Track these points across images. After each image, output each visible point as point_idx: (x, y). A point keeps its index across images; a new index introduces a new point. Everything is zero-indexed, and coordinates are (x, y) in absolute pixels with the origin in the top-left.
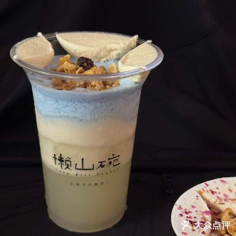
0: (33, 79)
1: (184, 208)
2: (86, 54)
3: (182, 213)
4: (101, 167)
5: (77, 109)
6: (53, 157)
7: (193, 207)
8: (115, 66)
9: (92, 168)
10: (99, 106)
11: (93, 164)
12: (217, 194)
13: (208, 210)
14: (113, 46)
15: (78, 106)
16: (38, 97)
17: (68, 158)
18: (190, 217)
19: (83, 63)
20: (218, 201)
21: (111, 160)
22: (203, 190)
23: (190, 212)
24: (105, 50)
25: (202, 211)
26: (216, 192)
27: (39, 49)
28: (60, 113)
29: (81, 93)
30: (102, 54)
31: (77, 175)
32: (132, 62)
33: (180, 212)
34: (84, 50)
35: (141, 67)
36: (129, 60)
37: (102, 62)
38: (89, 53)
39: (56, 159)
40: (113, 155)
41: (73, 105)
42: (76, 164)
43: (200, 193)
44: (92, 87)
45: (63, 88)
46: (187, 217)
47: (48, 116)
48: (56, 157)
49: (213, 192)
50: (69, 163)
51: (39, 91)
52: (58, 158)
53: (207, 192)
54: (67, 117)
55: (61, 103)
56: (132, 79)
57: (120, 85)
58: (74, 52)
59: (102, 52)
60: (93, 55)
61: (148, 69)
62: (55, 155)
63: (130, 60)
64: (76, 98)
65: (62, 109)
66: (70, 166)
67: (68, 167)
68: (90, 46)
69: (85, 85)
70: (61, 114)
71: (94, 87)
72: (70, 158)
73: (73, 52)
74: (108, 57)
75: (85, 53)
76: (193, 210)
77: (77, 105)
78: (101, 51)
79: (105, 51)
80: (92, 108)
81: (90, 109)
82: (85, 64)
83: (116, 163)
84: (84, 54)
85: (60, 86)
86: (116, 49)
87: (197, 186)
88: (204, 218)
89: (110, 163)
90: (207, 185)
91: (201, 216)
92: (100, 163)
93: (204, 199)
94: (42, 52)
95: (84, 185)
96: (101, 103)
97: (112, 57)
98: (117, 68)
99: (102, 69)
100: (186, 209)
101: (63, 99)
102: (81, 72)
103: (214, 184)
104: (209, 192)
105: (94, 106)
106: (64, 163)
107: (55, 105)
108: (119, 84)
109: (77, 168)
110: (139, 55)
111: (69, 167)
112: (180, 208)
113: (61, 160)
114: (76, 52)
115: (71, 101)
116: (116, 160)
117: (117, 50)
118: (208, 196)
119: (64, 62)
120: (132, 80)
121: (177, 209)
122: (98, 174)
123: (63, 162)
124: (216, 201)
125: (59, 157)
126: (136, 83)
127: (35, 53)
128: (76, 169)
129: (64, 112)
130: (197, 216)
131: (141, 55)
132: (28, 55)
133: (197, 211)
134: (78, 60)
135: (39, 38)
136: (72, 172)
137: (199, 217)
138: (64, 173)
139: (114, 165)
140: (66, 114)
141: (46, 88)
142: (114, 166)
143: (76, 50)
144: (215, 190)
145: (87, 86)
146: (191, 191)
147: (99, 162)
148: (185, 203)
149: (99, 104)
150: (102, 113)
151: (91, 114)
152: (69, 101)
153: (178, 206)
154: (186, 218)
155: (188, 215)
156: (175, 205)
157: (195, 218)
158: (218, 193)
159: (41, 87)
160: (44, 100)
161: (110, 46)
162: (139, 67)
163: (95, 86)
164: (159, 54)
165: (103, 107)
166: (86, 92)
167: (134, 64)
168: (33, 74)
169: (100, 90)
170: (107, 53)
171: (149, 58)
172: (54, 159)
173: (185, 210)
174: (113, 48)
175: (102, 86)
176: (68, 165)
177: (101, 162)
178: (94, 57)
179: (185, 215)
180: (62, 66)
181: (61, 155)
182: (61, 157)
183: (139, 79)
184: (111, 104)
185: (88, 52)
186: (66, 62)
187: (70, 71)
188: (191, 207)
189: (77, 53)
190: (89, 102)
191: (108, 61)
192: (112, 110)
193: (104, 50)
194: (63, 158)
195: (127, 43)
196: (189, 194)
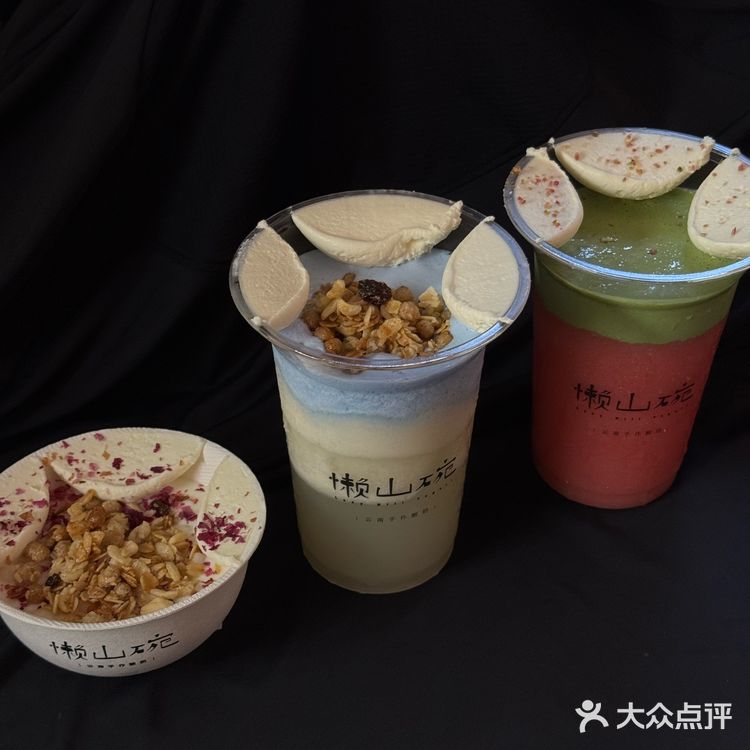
2: (364, 257)
4: (425, 486)
5: (382, 404)
6: (330, 478)
9: (409, 491)
11: (410, 484)
14: (416, 233)
15: (386, 399)
17: (361, 479)
19: (372, 296)
21: (442, 471)
24: (401, 244)
28: (347, 409)
30: (396, 252)
31: (379, 504)
36: (461, 278)
37: (395, 264)
39: (335, 480)
40: (446, 461)
41: (377, 397)
42: (378, 489)
44: (401, 349)
47: (320, 412)
48: (336, 478)
50: (365, 488)
52: (340, 479)
54: (363, 415)
55: (352, 396)
57: (453, 338)
58: (338, 255)
62: (334, 474)
63: (465, 280)
65: (353, 404)
66: (367, 492)
67: (361, 494)
70: (350, 411)
72: (366, 480)
73: (335, 254)
74: (408, 256)
77: (383, 397)
79: (400, 246)
80: (410, 398)
82: (377, 298)
86: (420, 239)
89: (440, 475)
95: (392, 519)
97: (415, 253)
99: (412, 306)
105: (415, 394)
107: (339, 397)
108: (449, 333)
109: (380, 493)
111: (364, 493)
113: (347, 482)
114: (342, 255)
115: (373, 393)
117: (425, 239)
122: (418, 498)
123: (352, 485)
125: (343, 478)
128: (378, 495)
129: (357, 409)
134: (361, 287)
135: (263, 233)
136: (372, 498)
138: (352, 502)
139: (447, 475)
140: (361, 412)
142: (446, 477)
143: (342, 252)
145: (391, 345)
147: (420, 478)
149: (424, 391)
151: (409, 407)
160: (314, 387)
161: (407, 235)
162: (496, 320)
165: (430, 392)
170: (404, 250)
172: (332, 481)
174: (415, 238)
175: (421, 345)
176: (362, 490)
177: (425, 478)
180: (333, 307)
181: (347, 475)
182: (347, 478)
185: (368, 254)
186: (340, 301)
187: (350, 318)
189: (344, 257)
191: (406, 261)
193: (399, 244)
194: (352, 480)
195: (444, 224)
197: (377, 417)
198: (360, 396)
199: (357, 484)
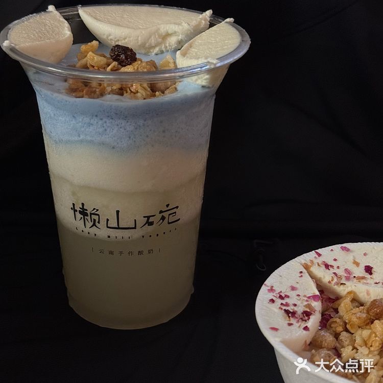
0: (37, 81)
1: (278, 290)
3: (274, 298)
4: (148, 225)
5: (106, 130)
6: (72, 209)
7: (293, 289)
8: (172, 61)
9: (134, 226)
10: (141, 124)
11: (135, 220)
12: (333, 268)
13: (317, 293)
15: (108, 125)
16: (45, 109)
17: (94, 209)
18: (287, 305)
19: (119, 55)
20: (335, 280)
21: (164, 214)
22: (312, 262)
23: (287, 296)
24: (158, 34)
25: (308, 296)
26: (332, 266)
27: (48, 32)
28: (79, 136)
29: (111, 103)
30: (153, 41)
31: (109, 237)
32: (198, 53)
33: (271, 296)
34: (123, 34)
35: (209, 60)
36: (193, 50)
37: (153, 54)
38: (131, 39)
40: (168, 206)
41: (100, 122)
42: (108, 220)
43: (307, 267)
44: (132, 94)
45: (83, 95)
46: (282, 304)
47: (61, 141)
48: (76, 209)
49: (327, 266)
50: (96, 218)
51: (46, 101)
52: (78, 209)
53: (319, 265)
54: (91, 142)
55: (80, 120)
56: (196, 80)
57: (177, 91)
58: (107, 37)
59: (152, 37)
60: (138, 43)
61: (222, 64)
62: (74, 204)
63: (196, 50)
64: (104, 111)
65: (83, 129)
66: (99, 222)
67: (94, 225)
68: (134, 29)
69: (121, 91)
70: (82, 137)
71: (135, 93)
72: (97, 210)
74: (163, 46)
75: (125, 39)
76: (292, 294)
77: (106, 122)
78: (150, 37)
79: (157, 36)
80: (130, 128)
81: (128, 129)
82: (123, 57)
83: (172, 219)
84: (123, 41)
85: (80, 91)
86: (175, 33)
87: (302, 256)
88: (309, 306)
89: (163, 218)
90: (319, 255)
91: (306, 303)
92: (146, 218)
93: (312, 276)
94: (52, 37)
96: (145, 121)
97: (170, 46)
98: (175, 63)
99: (149, 65)
100: (281, 292)
101: (84, 113)
102: (115, 69)
103: (330, 253)
104: (322, 265)
105: (134, 124)
106: (89, 218)
107: (72, 122)
108: (176, 89)
110: (211, 41)
112: (272, 290)
113: (83, 212)
115: (96, 116)
116: (173, 213)
117: (178, 34)
118: (320, 272)
119: (88, 53)
120: (197, 82)
121: (267, 291)
122: (143, 236)
123: (87, 216)
124: (332, 281)
125: (80, 208)
126: (203, 87)
127: (41, 38)
128: (108, 227)
129: (86, 135)
130: (298, 303)
131: (213, 42)
132: (29, 40)
133: (298, 295)
134: (112, 49)
135: (51, 14)
136: (102, 232)
137: (301, 305)
138: (89, 233)
139: (170, 221)
140: (89, 138)
141: (56, 95)
142: (169, 223)
144: (330, 262)
145: (125, 92)
146: (293, 263)
147: (144, 217)
148: (281, 283)
149: (141, 122)
150: (147, 136)
151: (130, 137)
152: (93, 116)
153: (268, 286)
154: (280, 306)
155: (284, 302)
156: (263, 285)
157: (295, 305)
158: (335, 267)
159: (49, 93)
160: (54, 115)
161: (164, 28)
162: (206, 61)
163: (137, 92)
164: (243, 41)
165: (148, 126)
166: (121, 101)
167: (200, 57)
168: (37, 73)
169: (144, 99)
170: (160, 40)
171: (226, 47)
173: (279, 293)
174: (170, 32)
175: (149, 93)
176: (95, 220)
177: (148, 217)
178: (140, 46)
179: (279, 301)
180: (85, 59)
181: (83, 204)
182: (83, 208)
183: (208, 81)
184: (161, 122)
185: (130, 37)
186: (90, 53)
187: (97, 68)
188: (289, 289)
189: (111, 40)
190: (126, 117)
192: (164, 131)
193: (156, 34)
194: (87, 210)
195: (194, 23)
196: (289, 269)
197: (103, 144)
198: (87, 120)
199: (91, 214)
